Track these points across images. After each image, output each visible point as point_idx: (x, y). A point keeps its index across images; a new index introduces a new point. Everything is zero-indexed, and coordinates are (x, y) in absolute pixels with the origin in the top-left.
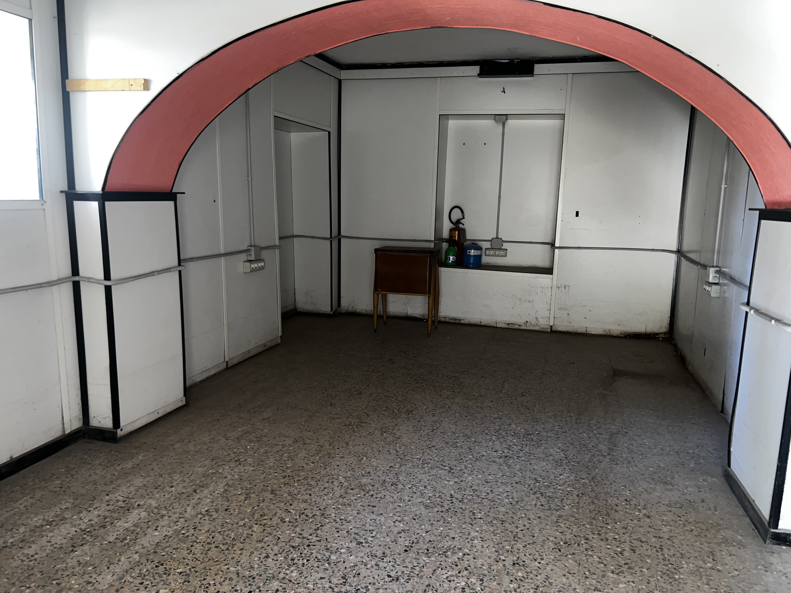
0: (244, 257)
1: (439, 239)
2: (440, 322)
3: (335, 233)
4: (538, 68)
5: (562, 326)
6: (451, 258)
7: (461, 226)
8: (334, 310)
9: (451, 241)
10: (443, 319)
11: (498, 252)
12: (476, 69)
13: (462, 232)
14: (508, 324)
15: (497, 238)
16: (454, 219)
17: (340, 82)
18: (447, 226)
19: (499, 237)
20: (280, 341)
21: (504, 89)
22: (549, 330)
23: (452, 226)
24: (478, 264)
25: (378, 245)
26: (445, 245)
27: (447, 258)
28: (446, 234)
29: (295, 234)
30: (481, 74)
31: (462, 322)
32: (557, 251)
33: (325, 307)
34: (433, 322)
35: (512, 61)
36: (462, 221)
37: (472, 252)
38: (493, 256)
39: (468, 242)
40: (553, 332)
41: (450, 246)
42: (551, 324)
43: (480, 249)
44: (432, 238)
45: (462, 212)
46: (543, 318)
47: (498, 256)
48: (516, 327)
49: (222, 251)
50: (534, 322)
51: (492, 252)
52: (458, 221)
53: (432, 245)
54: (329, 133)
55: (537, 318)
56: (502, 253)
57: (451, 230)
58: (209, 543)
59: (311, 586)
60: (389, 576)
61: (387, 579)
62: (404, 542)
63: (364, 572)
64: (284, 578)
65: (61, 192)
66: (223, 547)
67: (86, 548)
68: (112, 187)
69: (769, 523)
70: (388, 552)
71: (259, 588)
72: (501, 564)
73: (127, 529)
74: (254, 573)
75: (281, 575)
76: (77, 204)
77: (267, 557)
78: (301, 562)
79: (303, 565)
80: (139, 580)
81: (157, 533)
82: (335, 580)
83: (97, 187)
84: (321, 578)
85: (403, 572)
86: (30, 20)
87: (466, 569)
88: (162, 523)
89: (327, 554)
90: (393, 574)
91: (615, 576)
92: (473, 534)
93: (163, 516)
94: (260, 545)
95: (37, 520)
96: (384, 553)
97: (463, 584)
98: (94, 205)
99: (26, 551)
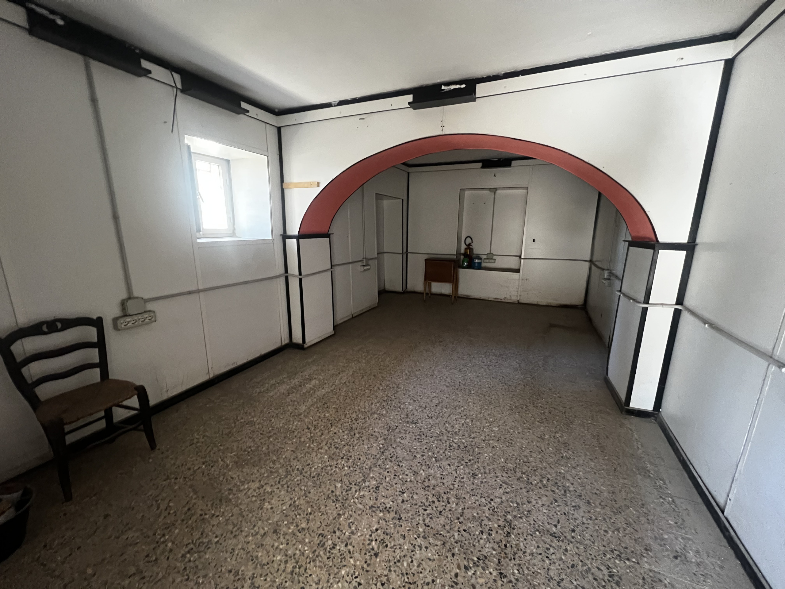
0: (360, 264)
1: (458, 253)
3: (405, 250)
4: (514, 163)
5: (524, 300)
6: (465, 264)
7: (471, 247)
8: (404, 290)
9: (465, 255)
10: (460, 296)
11: (490, 261)
12: (480, 164)
13: (471, 250)
14: (495, 299)
15: (490, 253)
16: (467, 243)
17: (409, 173)
18: (463, 247)
19: (492, 252)
20: (377, 305)
21: (495, 174)
22: (517, 302)
23: (465, 247)
24: (480, 267)
25: (426, 257)
26: (462, 257)
27: (463, 264)
28: (463, 251)
29: (385, 251)
30: (483, 167)
31: (470, 297)
32: (522, 261)
33: (399, 289)
34: (455, 297)
35: (499, 160)
36: (471, 244)
37: (477, 261)
38: (488, 262)
39: (474, 255)
40: (519, 303)
41: (464, 257)
42: (518, 299)
43: (481, 259)
44: (455, 253)
45: (471, 239)
46: (514, 296)
47: (491, 263)
48: (499, 300)
49: (350, 261)
50: (509, 298)
51: (487, 261)
52: (470, 245)
53: (455, 257)
54: (403, 200)
55: (511, 296)
56: (493, 261)
57: (466, 249)
58: (346, 396)
59: (392, 418)
60: (428, 416)
61: (427, 417)
62: (436, 401)
63: (416, 413)
64: (380, 413)
65: (281, 235)
66: (353, 399)
67: (294, 394)
68: (302, 232)
69: (625, 403)
70: (428, 405)
71: (368, 416)
72: (482, 415)
73: (310, 388)
74: (366, 410)
75: (379, 412)
76: (287, 241)
77: (372, 404)
78: (387, 407)
79: (388, 408)
80: (316, 410)
81: (323, 390)
82: (403, 416)
83: (296, 233)
84: (396, 415)
85: (434, 415)
86: (268, 157)
87: (465, 416)
88: (325, 386)
89: (399, 405)
90: (430, 415)
91: (539, 424)
92: (469, 400)
93: (325, 383)
94: (369, 399)
95: (272, 382)
96: (426, 406)
97: (463, 422)
98: (295, 241)
99: (269, 394)
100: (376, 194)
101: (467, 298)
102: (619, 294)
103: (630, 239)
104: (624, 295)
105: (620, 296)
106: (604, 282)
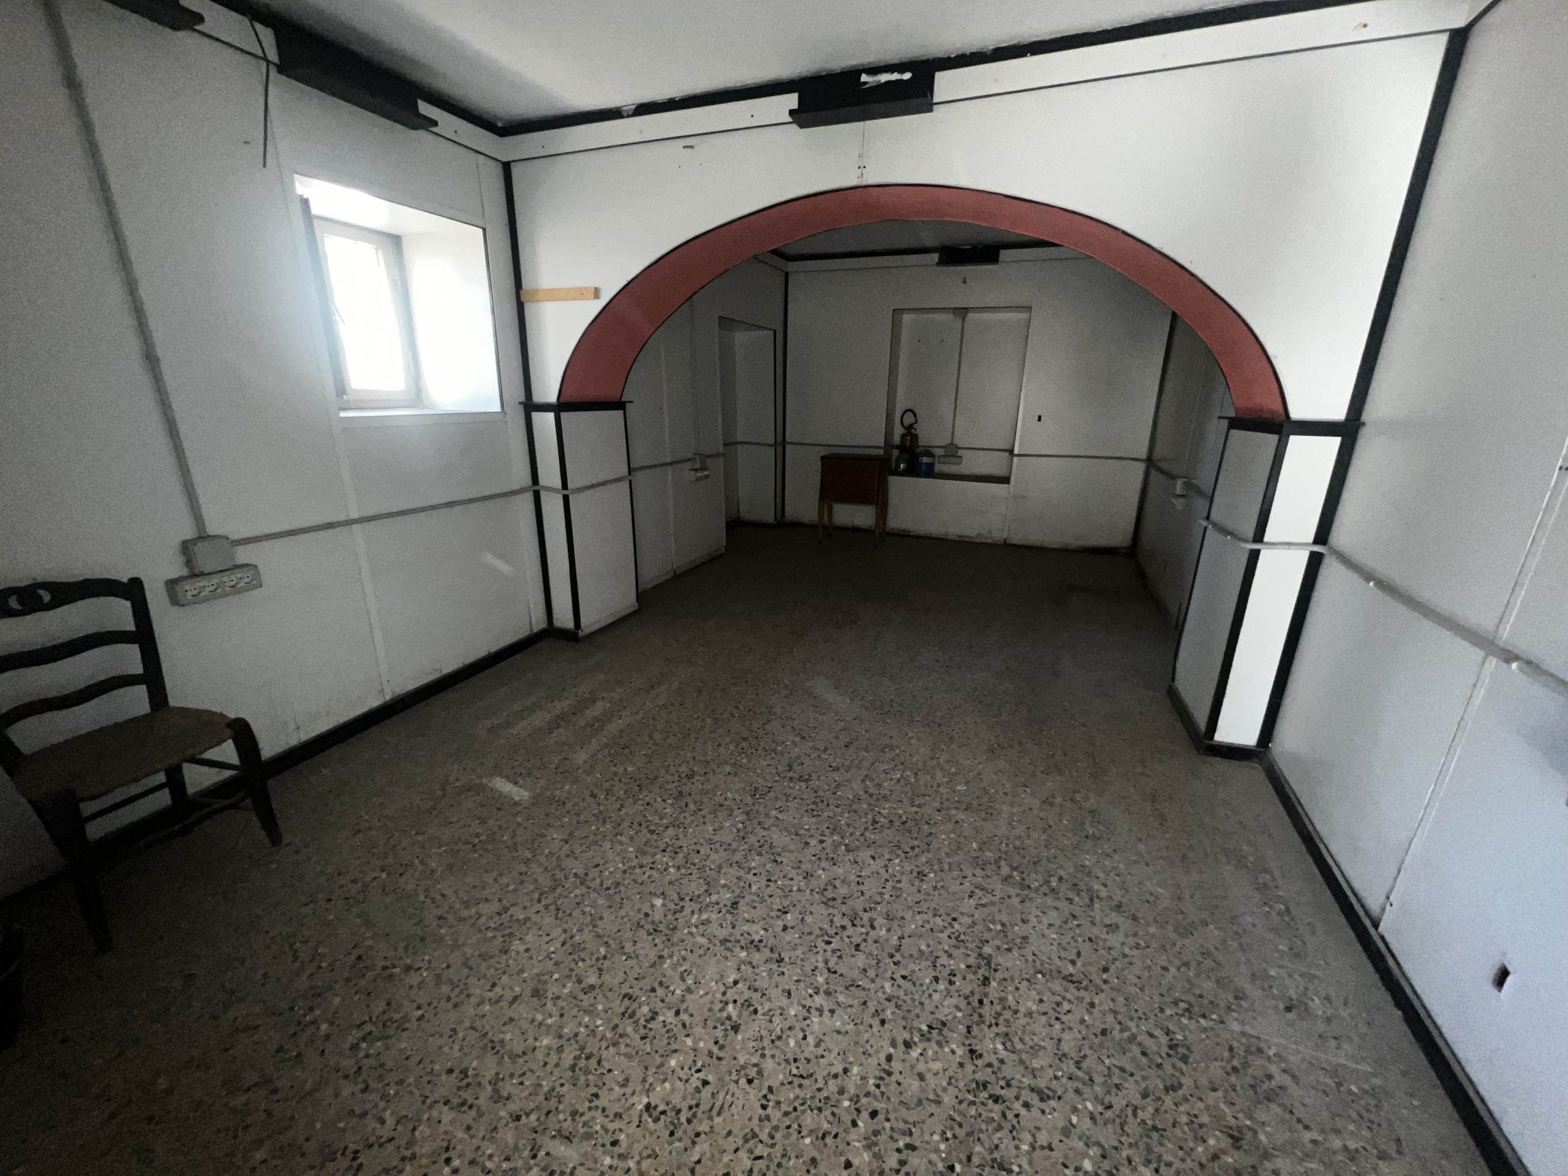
0: (687, 466)
1: (888, 445)
2: (888, 534)
3: (779, 439)
4: (1005, 254)
5: (1015, 540)
6: (902, 466)
7: (913, 431)
8: (778, 520)
9: (902, 448)
10: (891, 531)
11: (952, 459)
13: (915, 437)
14: (960, 536)
15: (952, 444)
16: (906, 423)
17: (787, 274)
18: (898, 431)
19: (955, 442)
20: (723, 551)
21: (964, 279)
22: (1003, 543)
23: (904, 431)
24: (930, 473)
25: (824, 452)
26: (896, 453)
27: (897, 466)
28: (897, 440)
29: (739, 440)
30: (942, 262)
31: (912, 534)
32: (1015, 459)
33: (769, 517)
34: (880, 533)
35: (975, 247)
36: (915, 426)
37: (925, 460)
38: (946, 463)
39: (921, 449)
40: (1007, 547)
41: (900, 453)
42: (1005, 537)
43: (932, 455)
44: (883, 445)
45: (915, 416)
46: (996, 530)
47: (953, 463)
48: (968, 539)
49: (669, 460)
50: (987, 534)
51: (945, 460)
52: (911, 426)
53: (882, 452)
54: (775, 332)
55: (990, 530)
56: (956, 460)
57: (903, 436)
58: (667, 732)
59: (759, 771)
60: (831, 766)
61: (828, 768)
62: (844, 738)
63: (807, 762)
64: (735, 764)
65: (520, 403)
66: (681, 736)
67: (561, 730)
68: (565, 399)
69: (1205, 734)
70: (829, 746)
71: (713, 770)
72: (935, 762)
73: (595, 717)
74: (709, 759)
75: (733, 761)
76: (536, 416)
77: (720, 745)
78: (750, 751)
79: (752, 753)
80: (609, 759)
81: (620, 721)
82: (780, 768)
83: (552, 398)
84: (769, 765)
85: (843, 764)
86: (484, 230)
87: (902, 764)
88: (624, 713)
89: (774, 746)
90: (834, 765)
91: (1044, 776)
92: (910, 734)
93: (625, 708)
94: (713, 735)
95: (517, 707)
96: (826, 747)
97: (899, 776)
98: (550, 416)
99: (511, 731)
100: (721, 318)
101: (904, 535)
102: (1204, 523)
103: (1233, 415)
104: (1215, 525)
105: (1205, 528)
106: (1174, 501)
